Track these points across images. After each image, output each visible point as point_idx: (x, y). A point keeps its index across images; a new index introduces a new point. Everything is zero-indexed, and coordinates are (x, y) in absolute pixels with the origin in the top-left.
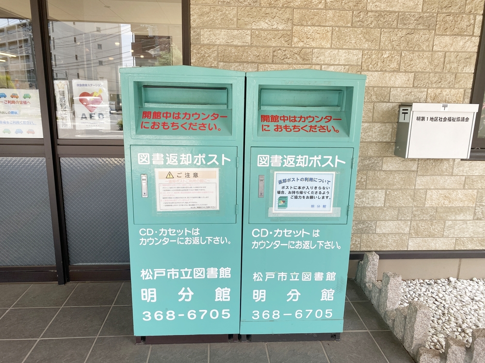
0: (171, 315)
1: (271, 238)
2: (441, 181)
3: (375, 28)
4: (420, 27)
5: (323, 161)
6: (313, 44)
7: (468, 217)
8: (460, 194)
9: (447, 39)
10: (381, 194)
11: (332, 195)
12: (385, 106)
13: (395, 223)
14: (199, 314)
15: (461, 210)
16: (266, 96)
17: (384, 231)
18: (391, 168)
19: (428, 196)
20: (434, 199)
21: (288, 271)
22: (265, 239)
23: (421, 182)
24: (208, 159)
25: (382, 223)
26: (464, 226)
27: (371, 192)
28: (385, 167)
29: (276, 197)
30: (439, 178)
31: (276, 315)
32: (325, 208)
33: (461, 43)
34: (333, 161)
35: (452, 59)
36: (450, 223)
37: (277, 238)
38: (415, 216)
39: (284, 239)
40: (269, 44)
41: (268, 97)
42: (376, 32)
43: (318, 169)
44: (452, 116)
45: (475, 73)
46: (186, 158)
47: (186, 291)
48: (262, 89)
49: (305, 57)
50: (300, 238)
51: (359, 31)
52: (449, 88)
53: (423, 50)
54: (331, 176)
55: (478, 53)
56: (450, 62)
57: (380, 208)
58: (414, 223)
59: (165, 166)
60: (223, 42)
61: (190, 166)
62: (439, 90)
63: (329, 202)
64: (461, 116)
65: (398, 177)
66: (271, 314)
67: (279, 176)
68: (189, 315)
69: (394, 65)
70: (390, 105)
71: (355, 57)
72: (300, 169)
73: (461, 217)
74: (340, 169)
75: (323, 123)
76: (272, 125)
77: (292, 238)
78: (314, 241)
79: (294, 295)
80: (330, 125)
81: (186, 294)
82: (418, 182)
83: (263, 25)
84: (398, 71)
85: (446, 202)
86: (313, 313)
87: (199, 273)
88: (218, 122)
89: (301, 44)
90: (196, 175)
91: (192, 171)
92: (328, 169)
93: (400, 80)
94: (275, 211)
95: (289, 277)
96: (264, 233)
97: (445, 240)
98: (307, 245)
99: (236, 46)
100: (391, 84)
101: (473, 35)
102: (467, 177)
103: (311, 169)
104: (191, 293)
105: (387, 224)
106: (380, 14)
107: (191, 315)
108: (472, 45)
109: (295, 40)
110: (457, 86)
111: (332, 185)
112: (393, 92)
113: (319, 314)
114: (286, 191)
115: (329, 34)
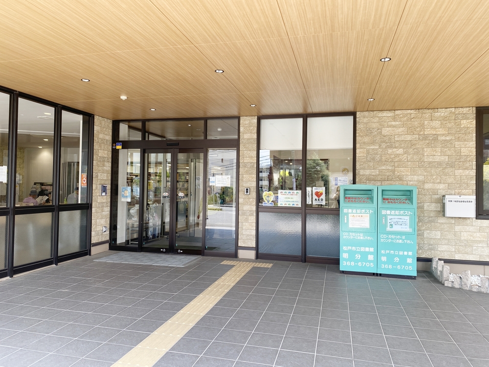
0: (353, 263)
1: (387, 238)
2: (467, 228)
3: (428, 167)
4: (448, 167)
5: (404, 213)
6: (403, 174)
7: (484, 246)
8: (478, 234)
9: (461, 171)
10: (439, 233)
11: (408, 224)
12: (436, 196)
13: (447, 246)
14: (362, 264)
15: (480, 242)
16: (384, 192)
17: (442, 250)
18: (442, 222)
19: (462, 235)
20: (465, 236)
21: (394, 251)
22: (385, 239)
23: (457, 228)
24: (366, 211)
25: (441, 246)
26: (483, 250)
27: (434, 232)
28: (439, 221)
29: (389, 224)
30: (466, 227)
31: (390, 267)
32: (407, 229)
33: (468, 172)
34: (408, 213)
35: (464, 178)
36: (475, 247)
37: (390, 238)
38: (456, 243)
39: (392, 239)
40: (386, 174)
41: (385, 193)
42: (429, 169)
43: (403, 215)
44: (465, 200)
45: (476, 184)
46: (359, 211)
47: (358, 255)
48: (383, 191)
49: (400, 179)
50: (398, 239)
51: (422, 169)
52: (465, 189)
53: (450, 175)
54: (407, 218)
55: (476, 176)
56: (463, 179)
57: (439, 239)
58: (457, 247)
59: (352, 213)
60: (368, 174)
61: (360, 213)
62: (460, 190)
63: (408, 227)
64: (469, 200)
65: (446, 226)
66: (388, 266)
67: (389, 217)
68: (359, 264)
69: (438, 181)
70: (439, 196)
71: (421, 178)
72: (397, 215)
73: (480, 245)
74: (410, 215)
75: (404, 201)
76: (387, 201)
77: (395, 239)
78: (403, 240)
79: (397, 259)
80: (406, 201)
81: (358, 256)
82: (456, 228)
83: (384, 168)
84: (440, 183)
85: (472, 238)
86: (404, 267)
87: (362, 249)
88: (369, 200)
89: (398, 174)
90: (362, 216)
91: (360, 215)
92: (406, 215)
93: (442, 186)
94: (388, 229)
95: (395, 253)
96: (385, 236)
97: (474, 256)
98: (400, 241)
99: (373, 175)
100: (438, 188)
101: (472, 169)
102: (480, 227)
103: (400, 215)
104: (360, 256)
105: (443, 246)
106: (430, 163)
107: (360, 264)
108: (472, 173)
109: (396, 172)
110: (468, 188)
111: (408, 221)
112: (439, 191)
113: (407, 268)
114: (392, 222)
115: (410, 170)
